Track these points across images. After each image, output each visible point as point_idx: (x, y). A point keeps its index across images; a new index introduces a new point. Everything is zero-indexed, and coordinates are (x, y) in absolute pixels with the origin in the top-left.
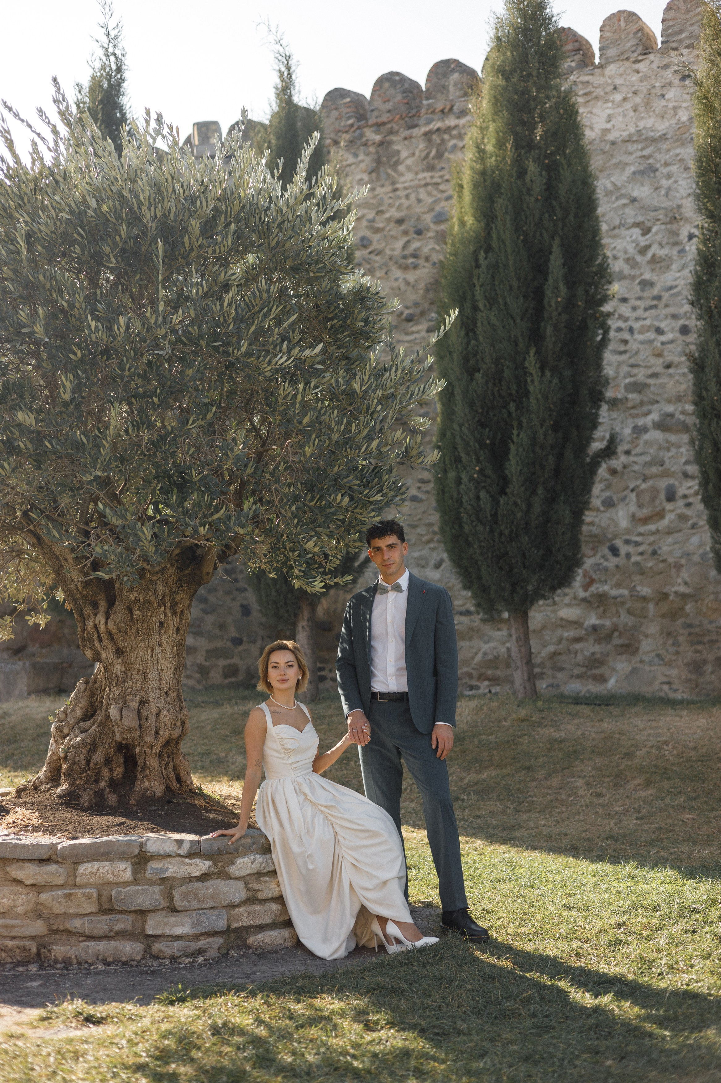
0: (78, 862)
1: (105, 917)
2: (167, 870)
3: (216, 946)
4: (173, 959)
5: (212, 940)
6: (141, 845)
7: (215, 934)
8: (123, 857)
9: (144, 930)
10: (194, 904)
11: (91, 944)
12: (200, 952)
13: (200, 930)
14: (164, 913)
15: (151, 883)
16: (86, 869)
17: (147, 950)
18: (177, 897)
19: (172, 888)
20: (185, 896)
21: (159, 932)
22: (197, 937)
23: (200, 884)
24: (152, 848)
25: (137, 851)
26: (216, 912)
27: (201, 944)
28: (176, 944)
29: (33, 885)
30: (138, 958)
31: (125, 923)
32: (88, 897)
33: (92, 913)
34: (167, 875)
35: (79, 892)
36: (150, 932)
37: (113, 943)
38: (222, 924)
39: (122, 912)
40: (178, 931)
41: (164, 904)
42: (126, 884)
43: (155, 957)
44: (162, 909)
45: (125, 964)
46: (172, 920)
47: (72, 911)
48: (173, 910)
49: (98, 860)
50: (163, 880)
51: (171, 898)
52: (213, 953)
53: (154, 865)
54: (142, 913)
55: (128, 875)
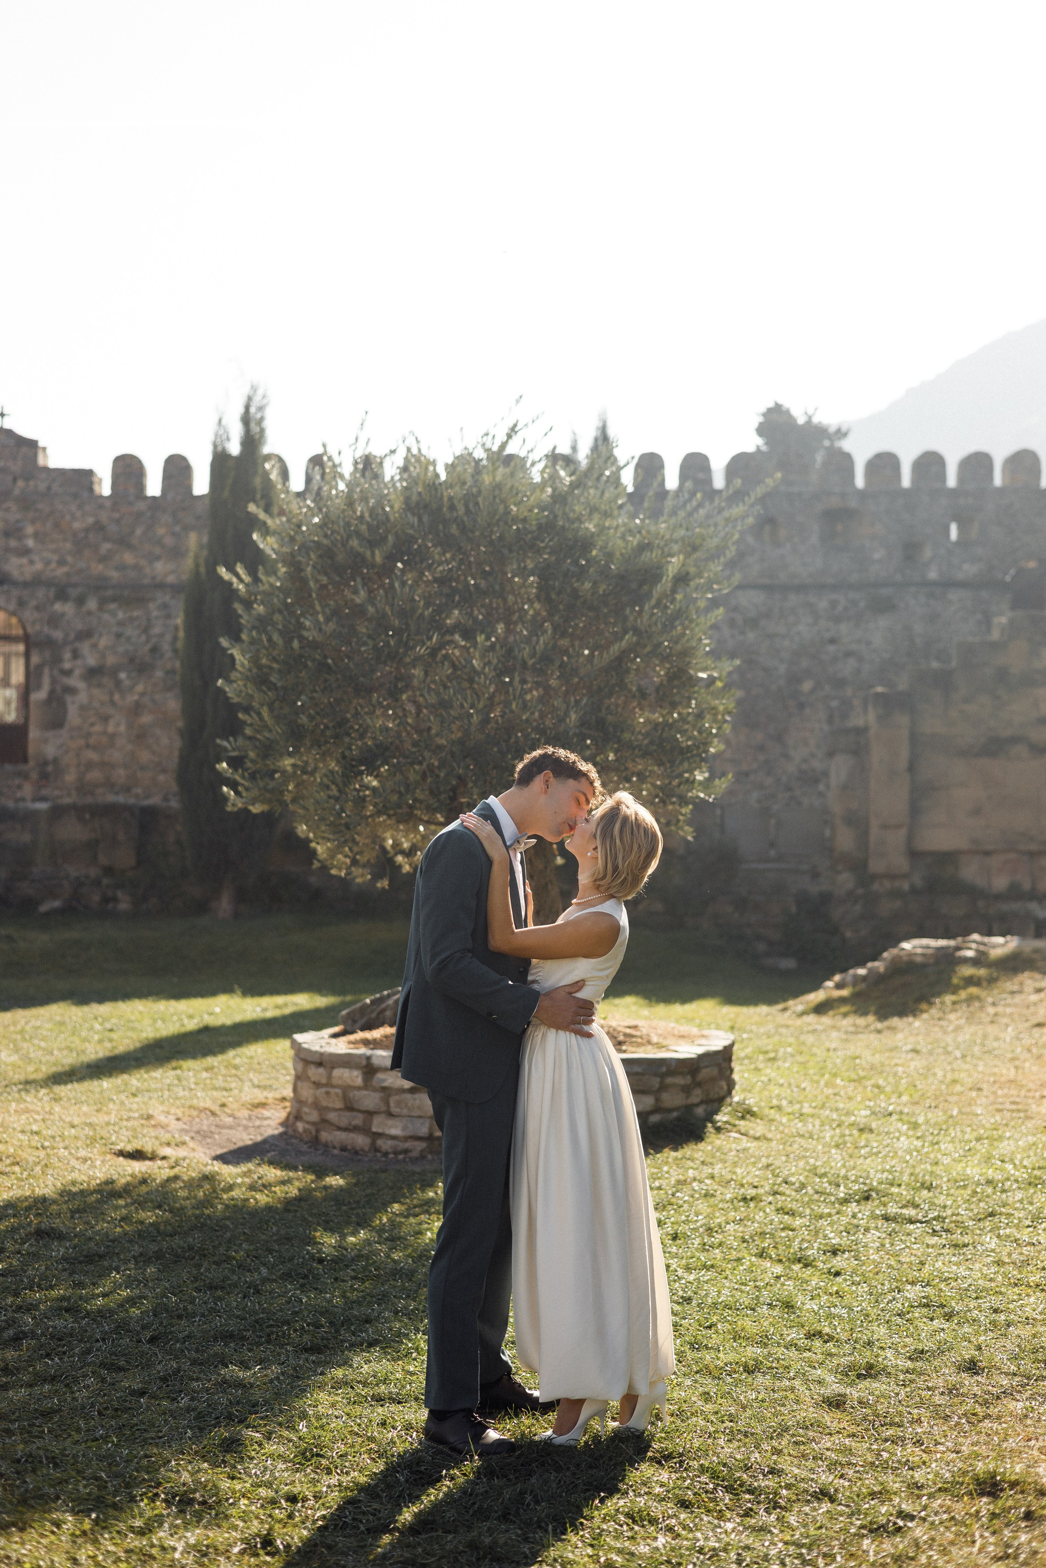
0: (333, 1068)
1: (348, 1114)
2: (384, 1080)
3: (419, 1149)
4: (386, 1154)
5: (417, 1143)
6: (368, 1058)
7: (420, 1139)
8: (357, 1067)
9: (370, 1128)
10: (405, 1111)
11: (338, 1133)
12: (406, 1151)
13: (408, 1133)
14: (383, 1116)
15: (375, 1090)
16: (337, 1072)
17: (373, 1144)
18: (392, 1104)
19: (389, 1096)
20: (398, 1103)
21: (380, 1131)
22: (406, 1139)
23: (409, 1096)
24: (375, 1062)
25: (364, 1062)
26: (421, 1120)
27: (408, 1145)
28: (390, 1143)
29: (314, 1083)
30: (367, 1149)
31: (358, 1119)
32: (336, 1094)
33: (340, 1109)
34: (385, 1084)
35: (332, 1091)
36: (374, 1129)
37: (352, 1135)
38: (424, 1131)
39: (359, 1111)
40: (395, 1132)
41: (383, 1108)
42: (359, 1088)
43: (377, 1150)
44: (383, 1112)
45: (356, 1153)
46: (390, 1122)
47: (331, 1105)
48: (390, 1115)
49: (344, 1067)
50: (384, 1089)
51: (388, 1105)
52: (415, 1154)
53: (380, 1076)
54: (370, 1114)
55: (359, 1081)
